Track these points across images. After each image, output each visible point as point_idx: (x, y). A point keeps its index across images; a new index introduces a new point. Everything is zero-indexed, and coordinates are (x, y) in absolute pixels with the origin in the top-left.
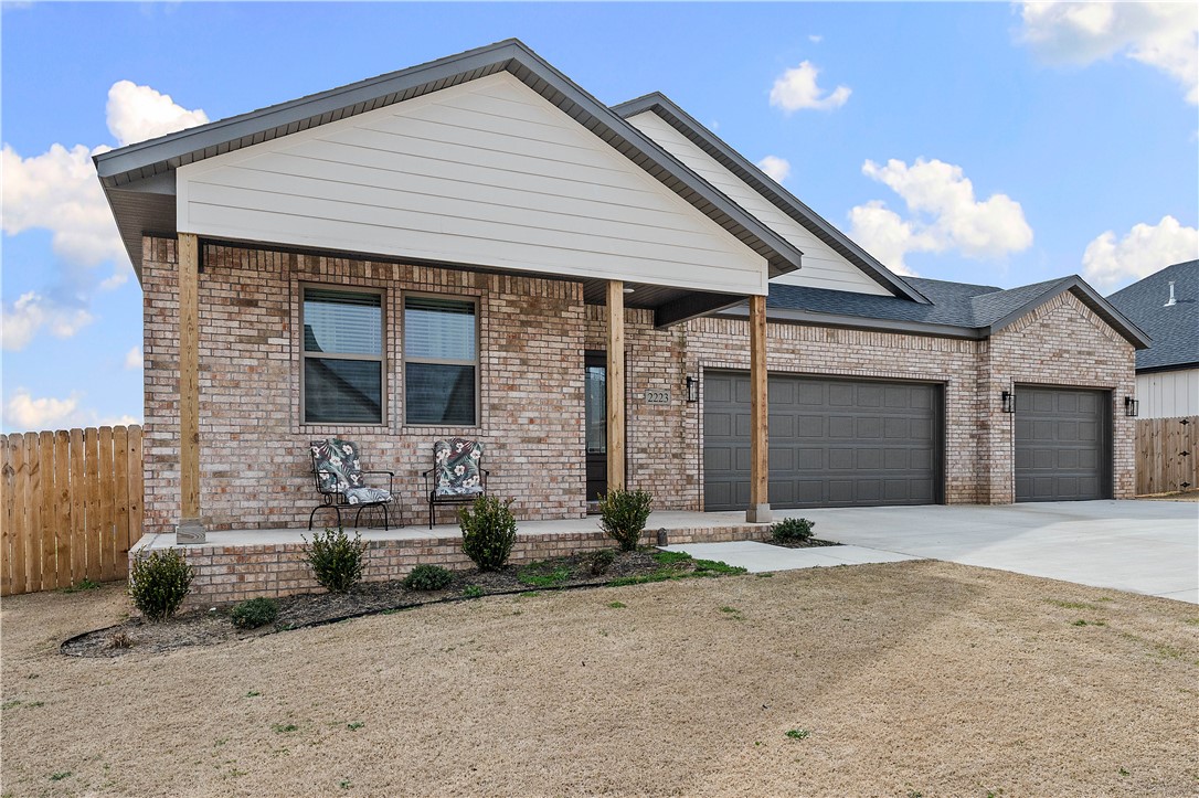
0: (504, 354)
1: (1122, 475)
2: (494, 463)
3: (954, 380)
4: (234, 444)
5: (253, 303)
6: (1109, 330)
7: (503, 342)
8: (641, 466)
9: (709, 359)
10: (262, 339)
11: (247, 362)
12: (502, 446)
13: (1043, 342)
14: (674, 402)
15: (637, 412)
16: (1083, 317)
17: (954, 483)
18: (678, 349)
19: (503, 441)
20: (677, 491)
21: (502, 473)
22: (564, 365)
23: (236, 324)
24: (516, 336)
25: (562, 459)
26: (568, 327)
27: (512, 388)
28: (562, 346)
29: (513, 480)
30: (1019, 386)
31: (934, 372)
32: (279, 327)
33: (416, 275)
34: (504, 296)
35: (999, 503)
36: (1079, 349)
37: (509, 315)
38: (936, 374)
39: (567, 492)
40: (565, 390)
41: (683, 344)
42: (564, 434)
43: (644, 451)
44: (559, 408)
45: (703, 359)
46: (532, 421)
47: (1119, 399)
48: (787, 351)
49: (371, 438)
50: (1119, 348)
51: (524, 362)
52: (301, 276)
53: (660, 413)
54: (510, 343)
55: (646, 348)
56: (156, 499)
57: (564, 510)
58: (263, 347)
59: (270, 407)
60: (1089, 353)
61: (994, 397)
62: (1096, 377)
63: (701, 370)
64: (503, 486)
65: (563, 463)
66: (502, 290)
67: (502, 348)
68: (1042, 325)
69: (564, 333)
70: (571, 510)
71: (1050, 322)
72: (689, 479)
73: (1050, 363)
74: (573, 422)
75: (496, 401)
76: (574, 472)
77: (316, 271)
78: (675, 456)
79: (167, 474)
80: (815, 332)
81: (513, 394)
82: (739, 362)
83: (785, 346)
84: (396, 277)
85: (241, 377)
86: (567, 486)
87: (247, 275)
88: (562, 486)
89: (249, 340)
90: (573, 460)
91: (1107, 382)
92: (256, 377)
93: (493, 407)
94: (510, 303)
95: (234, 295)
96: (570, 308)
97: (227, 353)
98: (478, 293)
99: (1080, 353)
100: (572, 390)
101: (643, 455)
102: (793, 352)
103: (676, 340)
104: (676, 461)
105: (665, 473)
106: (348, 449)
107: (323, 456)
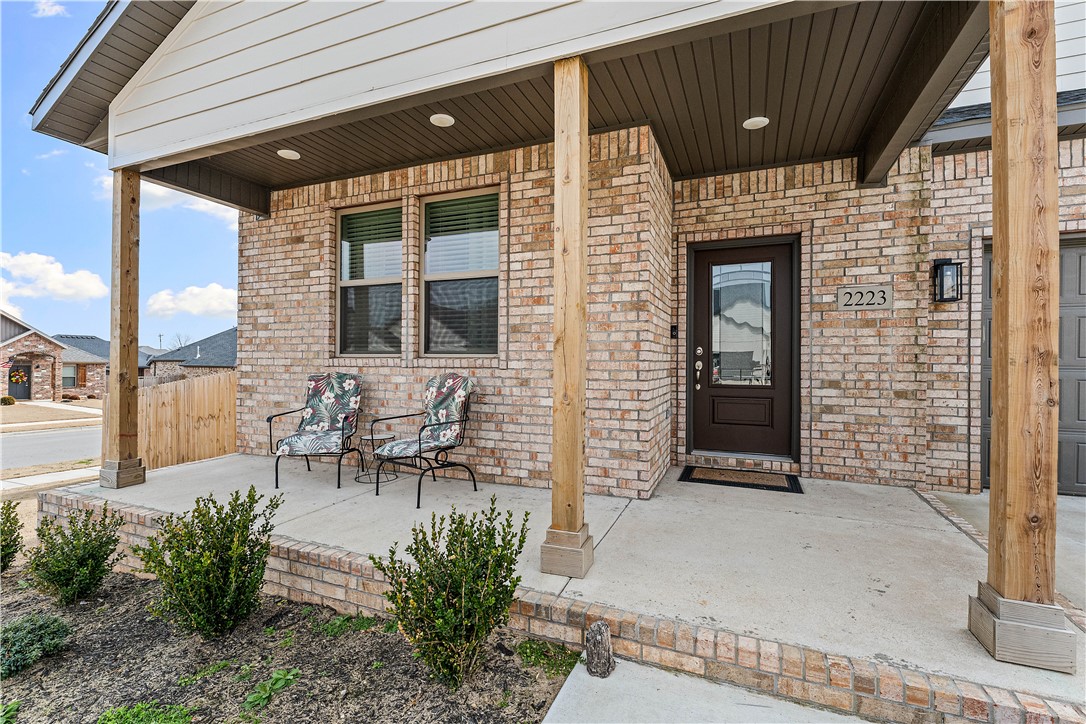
0: (528, 255)
2: (513, 405)
4: (286, 376)
5: (299, 240)
7: (528, 239)
8: (829, 409)
10: (306, 274)
11: (296, 297)
12: (524, 383)
14: (898, 305)
15: (820, 325)
18: (911, 212)
19: (525, 375)
20: (905, 456)
21: (523, 419)
22: (615, 259)
23: (289, 262)
24: (544, 228)
25: (610, 404)
26: (621, 200)
27: (538, 301)
28: (612, 230)
29: (537, 430)
32: (317, 260)
33: (430, 175)
34: (530, 176)
37: (536, 200)
39: (617, 454)
40: (616, 297)
41: (921, 202)
42: (613, 366)
43: (834, 384)
44: (606, 326)
45: (983, 226)
49: (386, 371)
52: (332, 203)
53: (869, 323)
54: (536, 239)
55: (838, 222)
56: (244, 423)
57: (611, 482)
58: (307, 281)
59: (310, 340)
63: (978, 244)
64: (524, 438)
65: (611, 410)
66: (528, 169)
67: (527, 247)
69: (617, 210)
70: (622, 483)
74: (628, 346)
75: (517, 321)
76: (628, 425)
77: (344, 196)
78: (900, 395)
79: (248, 403)
81: (540, 309)
84: (411, 182)
85: (292, 312)
86: (616, 445)
87: (297, 213)
88: (609, 444)
89: (295, 276)
90: (627, 405)
92: (301, 311)
93: (514, 329)
94: (536, 184)
95: (288, 234)
96: (627, 170)
97: (284, 290)
98: (496, 179)
100: (627, 297)
101: (833, 392)
103: (906, 197)
104: (903, 403)
105: (881, 421)
106: (349, 385)
107: (316, 393)
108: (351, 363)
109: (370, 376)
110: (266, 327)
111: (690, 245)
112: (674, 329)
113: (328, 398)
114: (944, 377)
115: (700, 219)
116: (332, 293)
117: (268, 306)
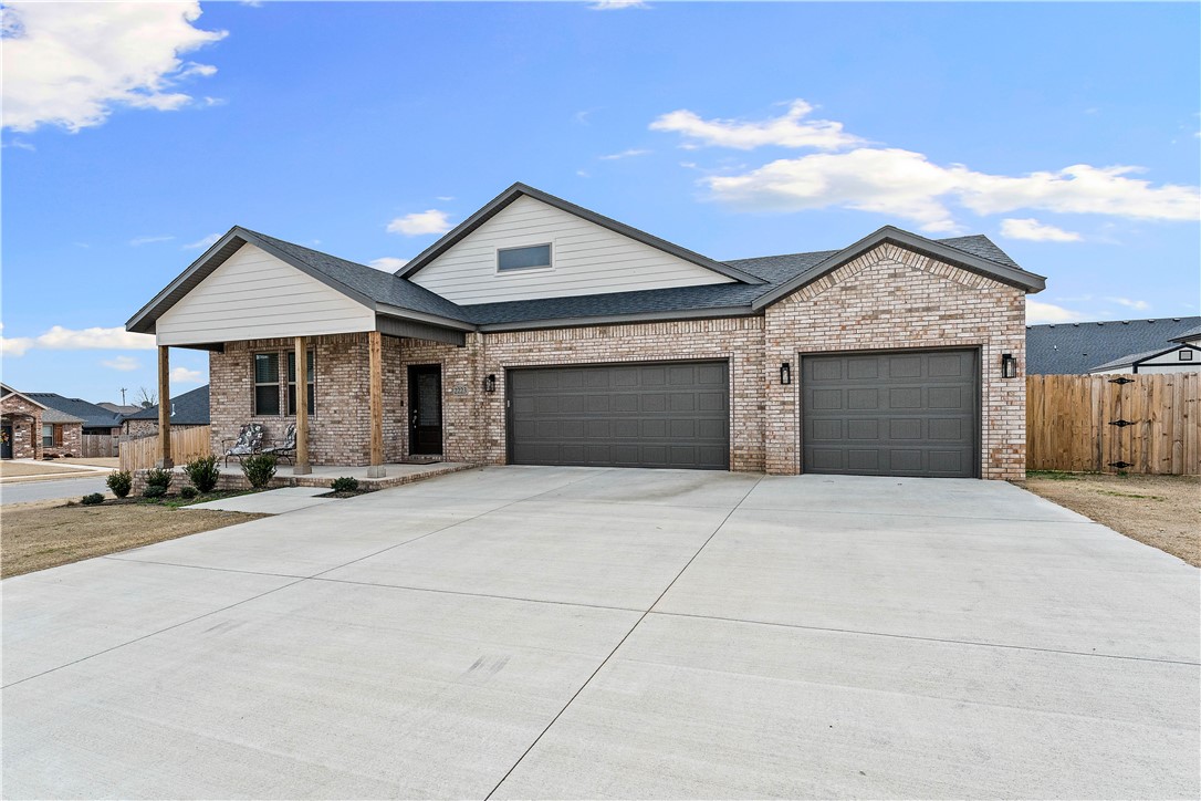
0: (325, 376)
1: (998, 451)
2: (319, 435)
3: (739, 356)
4: (232, 425)
5: (237, 364)
6: (966, 278)
7: (324, 370)
8: (451, 435)
9: (507, 361)
10: (240, 380)
11: (236, 390)
12: (323, 426)
13: (843, 305)
14: (470, 393)
15: (448, 401)
16: (915, 269)
17: (738, 452)
18: (472, 358)
19: (323, 423)
21: (323, 440)
22: (350, 379)
23: (232, 374)
24: (328, 367)
27: (327, 394)
28: (349, 369)
29: (327, 444)
30: (804, 356)
31: (714, 350)
32: (245, 374)
34: (323, 346)
35: (777, 474)
36: (909, 306)
37: (325, 356)
38: (715, 352)
39: (352, 451)
40: (350, 394)
41: (475, 354)
42: (350, 418)
43: (452, 424)
44: (348, 404)
45: (501, 362)
46: (335, 412)
47: (990, 357)
48: (566, 349)
49: (273, 422)
50: (990, 295)
51: (332, 380)
52: (251, 349)
53: (462, 400)
54: (326, 370)
55: (452, 360)
56: (214, 448)
58: (241, 383)
59: (243, 409)
60: (928, 309)
61: (772, 370)
62: (941, 336)
63: (502, 369)
66: (322, 343)
67: (324, 373)
68: (843, 289)
69: (350, 362)
71: (857, 283)
72: (495, 443)
73: (859, 327)
75: (320, 402)
77: (256, 347)
78: (471, 428)
80: (589, 332)
81: (328, 398)
82: (529, 361)
83: (564, 345)
84: (282, 344)
85: (235, 397)
87: (236, 352)
89: (235, 380)
91: (968, 338)
92: (238, 396)
93: (319, 405)
94: (326, 349)
95: (232, 362)
97: (231, 387)
98: (312, 346)
99: (910, 310)
101: (451, 428)
102: (571, 349)
103: (470, 352)
105: (465, 438)
106: (258, 428)
107: (244, 432)
108: (261, 420)
109: (268, 425)
110: (223, 403)
111: (409, 366)
112: (402, 402)
113: (249, 434)
114: (494, 421)
115: (410, 356)
116: (252, 389)
117: (224, 394)
